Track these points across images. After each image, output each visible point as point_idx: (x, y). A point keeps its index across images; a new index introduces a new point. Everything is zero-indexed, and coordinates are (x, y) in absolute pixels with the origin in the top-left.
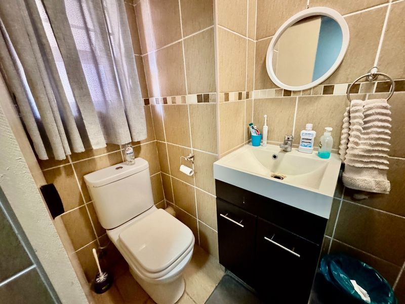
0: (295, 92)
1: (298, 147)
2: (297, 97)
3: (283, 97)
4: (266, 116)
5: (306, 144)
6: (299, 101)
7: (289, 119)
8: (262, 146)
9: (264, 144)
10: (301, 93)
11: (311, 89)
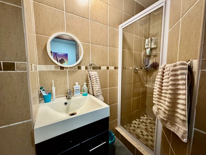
0: (66, 68)
1: (73, 95)
2: (67, 70)
3: (60, 70)
4: (53, 81)
5: (77, 92)
6: (68, 72)
7: (65, 82)
8: (53, 100)
9: (54, 99)
10: (69, 69)
11: (73, 67)
